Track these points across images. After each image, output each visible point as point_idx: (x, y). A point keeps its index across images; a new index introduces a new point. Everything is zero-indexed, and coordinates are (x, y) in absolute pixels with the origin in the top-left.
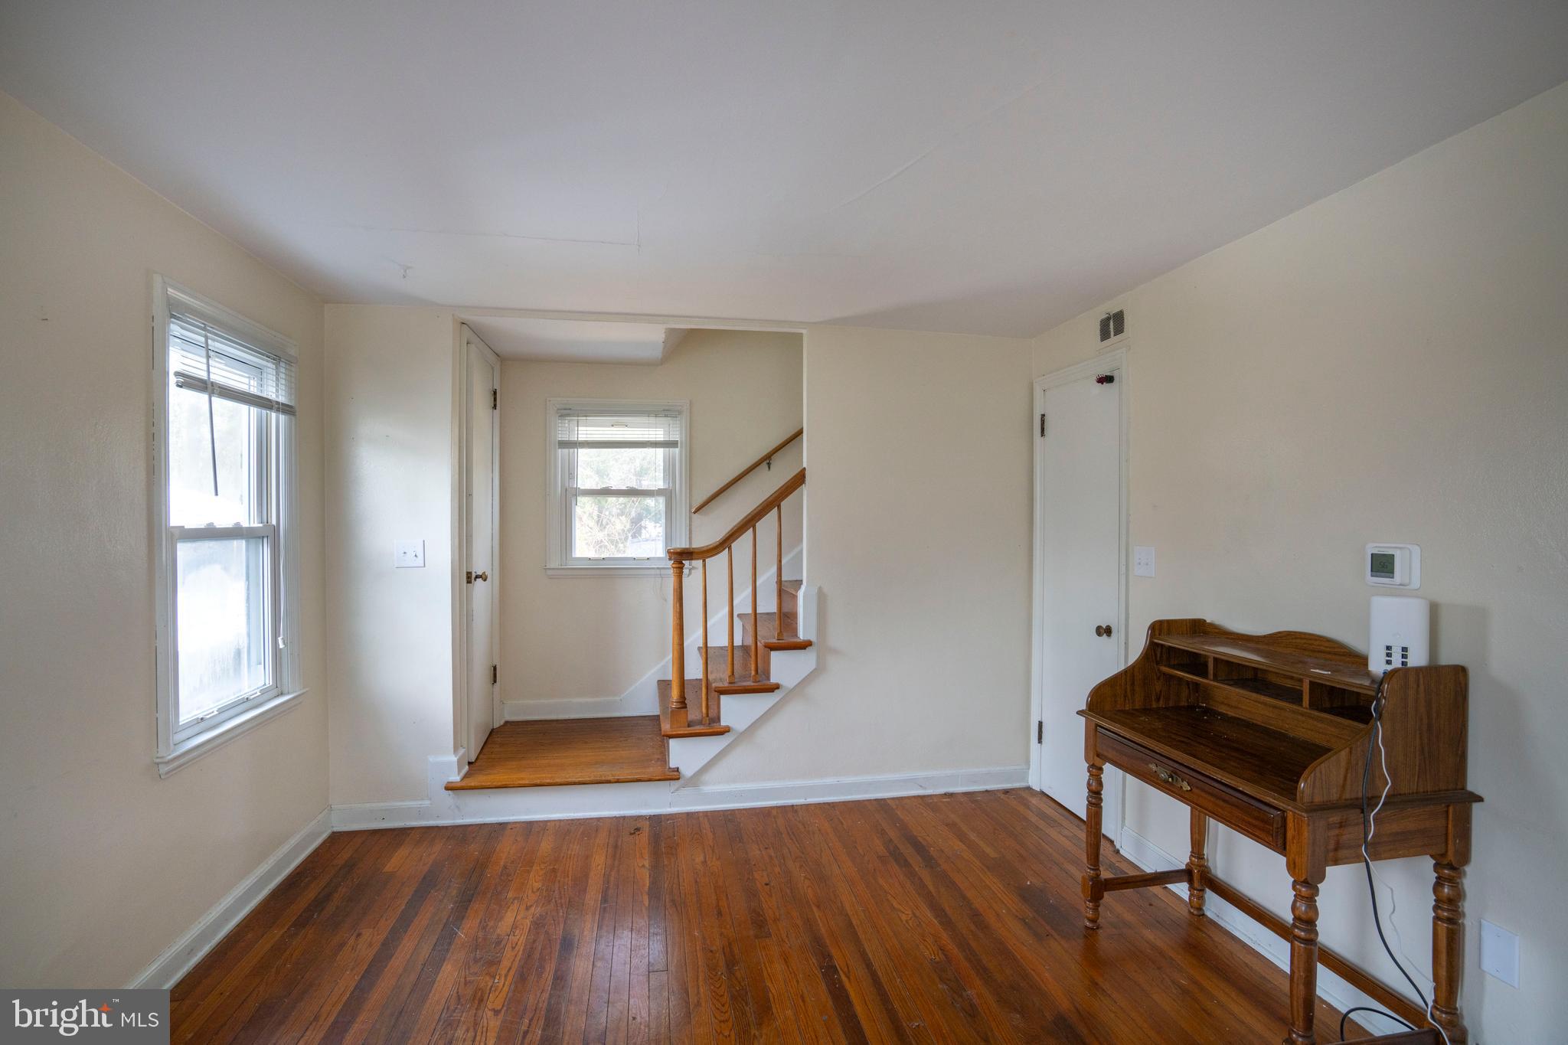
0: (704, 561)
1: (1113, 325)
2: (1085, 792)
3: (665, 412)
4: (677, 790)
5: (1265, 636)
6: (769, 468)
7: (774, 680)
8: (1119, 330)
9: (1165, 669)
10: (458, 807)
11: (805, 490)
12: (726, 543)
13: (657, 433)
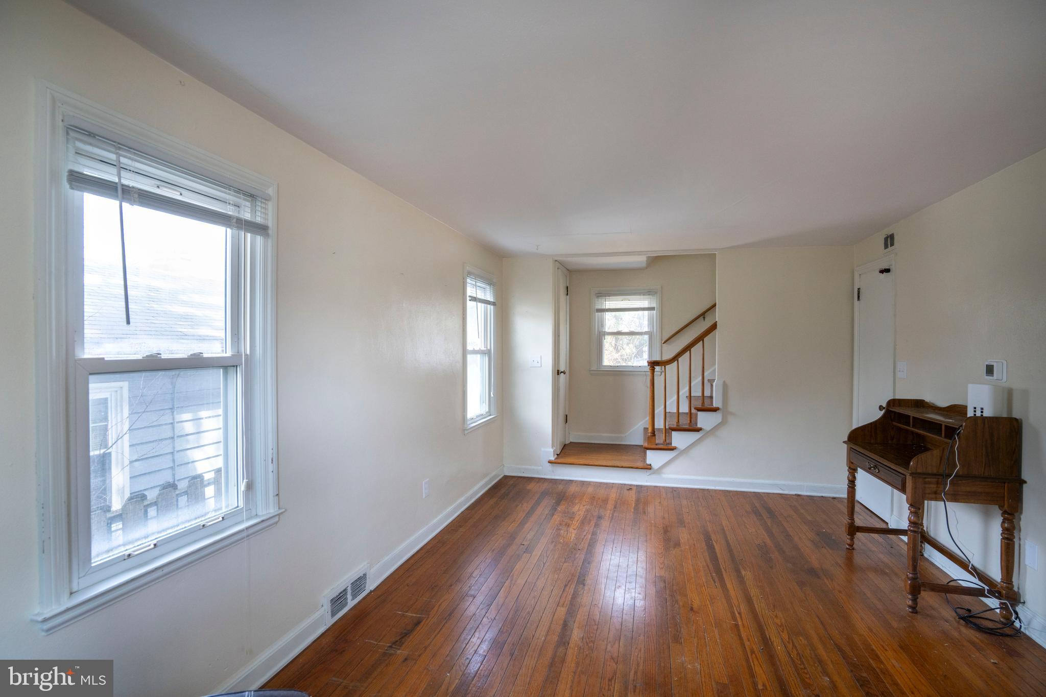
0: (665, 367)
1: (889, 241)
3: (649, 292)
4: (650, 475)
6: (704, 319)
7: (699, 426)
8: (892, 244)
9: (895, 423)
10: (553, 471)
11: (717, 332)
12: (675, 358)
13: (645, 303)
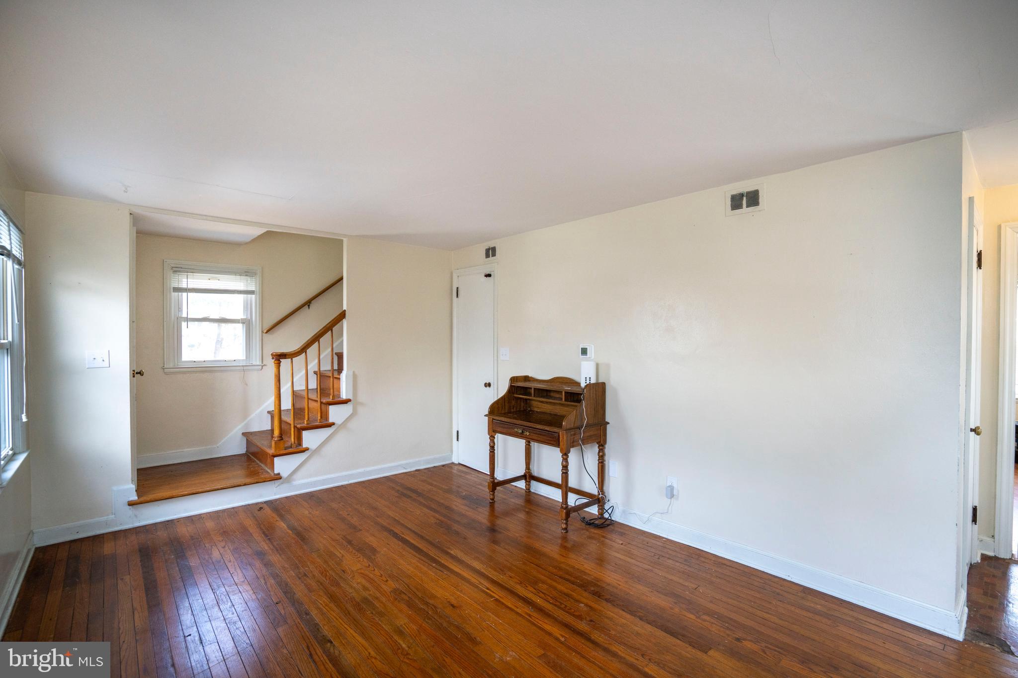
0: (292, 359)
1: (491, 252)
2: (488, 448)
3: (247, 273)
4: (279, 485)
5: (550, 380)
6: (309, 308)
7: (331, 420)
8: (494, 255)
9: (516, 395)
10: (136, 516)
11: (345, 322)
12: (303, 350)
